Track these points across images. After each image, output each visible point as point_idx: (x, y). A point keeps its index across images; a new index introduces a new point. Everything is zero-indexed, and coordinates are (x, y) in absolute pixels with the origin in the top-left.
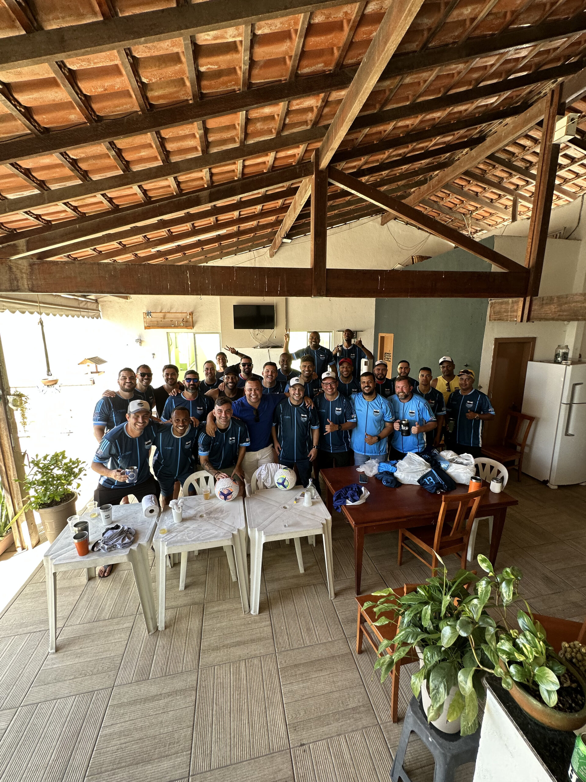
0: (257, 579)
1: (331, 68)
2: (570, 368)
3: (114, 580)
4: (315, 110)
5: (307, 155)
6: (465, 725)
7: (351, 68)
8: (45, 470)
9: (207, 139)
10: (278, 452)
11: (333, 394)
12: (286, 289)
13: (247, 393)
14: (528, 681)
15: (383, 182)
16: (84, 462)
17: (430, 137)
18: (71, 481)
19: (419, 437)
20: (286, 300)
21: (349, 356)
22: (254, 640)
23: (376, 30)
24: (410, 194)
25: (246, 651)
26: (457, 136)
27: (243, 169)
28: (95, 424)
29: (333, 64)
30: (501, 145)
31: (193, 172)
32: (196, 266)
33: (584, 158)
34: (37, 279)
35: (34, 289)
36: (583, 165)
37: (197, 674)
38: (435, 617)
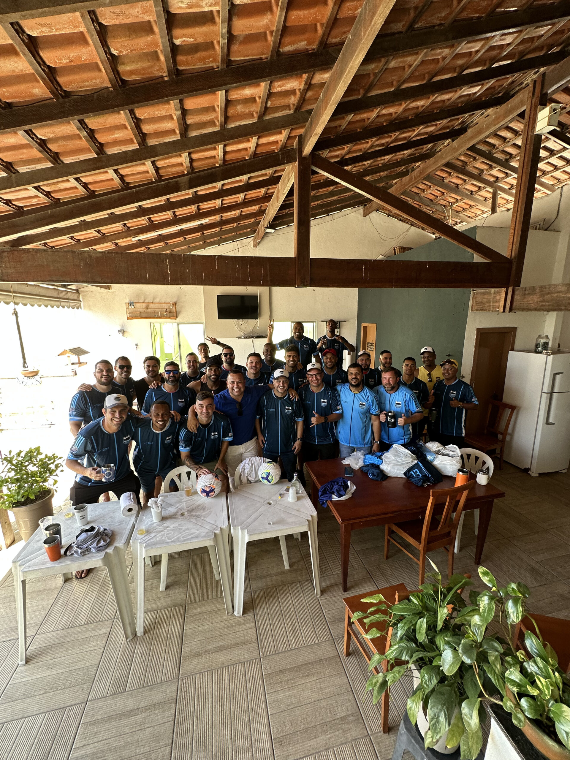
0: (240, 577)
1: (314, 47)
2: (551, 358)
3: (92, 582)
4: (298, 93)
5: (289, 142)
6: (465, 750)
7: (335, 47)
8: (19, 467)
9: (186, 122)
10: (262, 445)
11: (318, 386)
12: (269, 279)
13: (229, 386)
14: (541, 715)
15: (367, 172)
16: (61, 458)
17: (413, 127)
18: (47, 478)
19: (405, 429)
20: (270, 290)
21: (333, 346)
22: (238, 644)
23: (361, 5)
24: (392, 186)
25: (229, 657)
26: (439, 127)
27: (224, 155)
28: (70, 420)
29: (317, 43)
30: (482, 137)
31: (172, 157)
32: (176, 255)
33: (564, 151)
34: (7, 267)
35: (4, 278)
36: (561, 158)
37: (177, 684)
38: (430, 630)
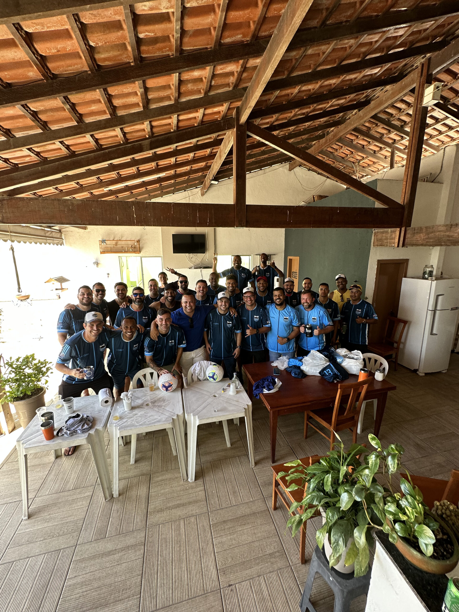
0: (193, 454)
1: (248, 39)
2: (434, 283)
3: (77, 458)
4: (236, 74)
5: (230, 112)
6: (358, 569)
7: (265, 39)
8: (18, 370)
9: (147, 97)
10: (209, 352)
11: (252, 305)
12: (214, 221)
13: (183, 305)
14: (409, 535)
15: (291, 136)
16: (51, 363)
17: (327, 100)
18: (40, 378)
19: (320, 338)
20: (215, 230)
21: (265, 275)
22: (191, 502)
23: (284, 8)
24: (311, 146)
25: (184, 512)
26: (348, 100)
27: (178, 123)
28: (58, 332)
29: (250, 36)
30: (382, 108)
31: (136, 125)
32: (140, 202)
33: (446, 119)
34: (6, 212)
35: (4, 221)
36: (445, 124)
37: (145, 532)
38: (335, 484)
